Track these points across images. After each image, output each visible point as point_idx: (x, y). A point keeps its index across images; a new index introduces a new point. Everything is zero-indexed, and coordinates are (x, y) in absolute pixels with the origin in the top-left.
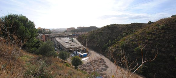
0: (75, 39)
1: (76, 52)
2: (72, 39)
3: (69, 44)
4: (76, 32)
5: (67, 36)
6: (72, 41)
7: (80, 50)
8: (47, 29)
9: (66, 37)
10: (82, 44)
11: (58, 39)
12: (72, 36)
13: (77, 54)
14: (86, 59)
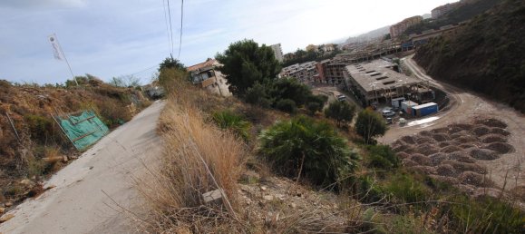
0: (408, 61)
1: (400, 101)
2: (397, 62)
3: (378, 79)
4: (415, 35)
5: (383, 54)
6: (396, 69)
7: (416, 93)
8: (328, 46)
9: (377, 57)
10: (428, 74)
11: (352, 70)
12: (399, 50)
13: (403, 107)
14: (428, 123)
